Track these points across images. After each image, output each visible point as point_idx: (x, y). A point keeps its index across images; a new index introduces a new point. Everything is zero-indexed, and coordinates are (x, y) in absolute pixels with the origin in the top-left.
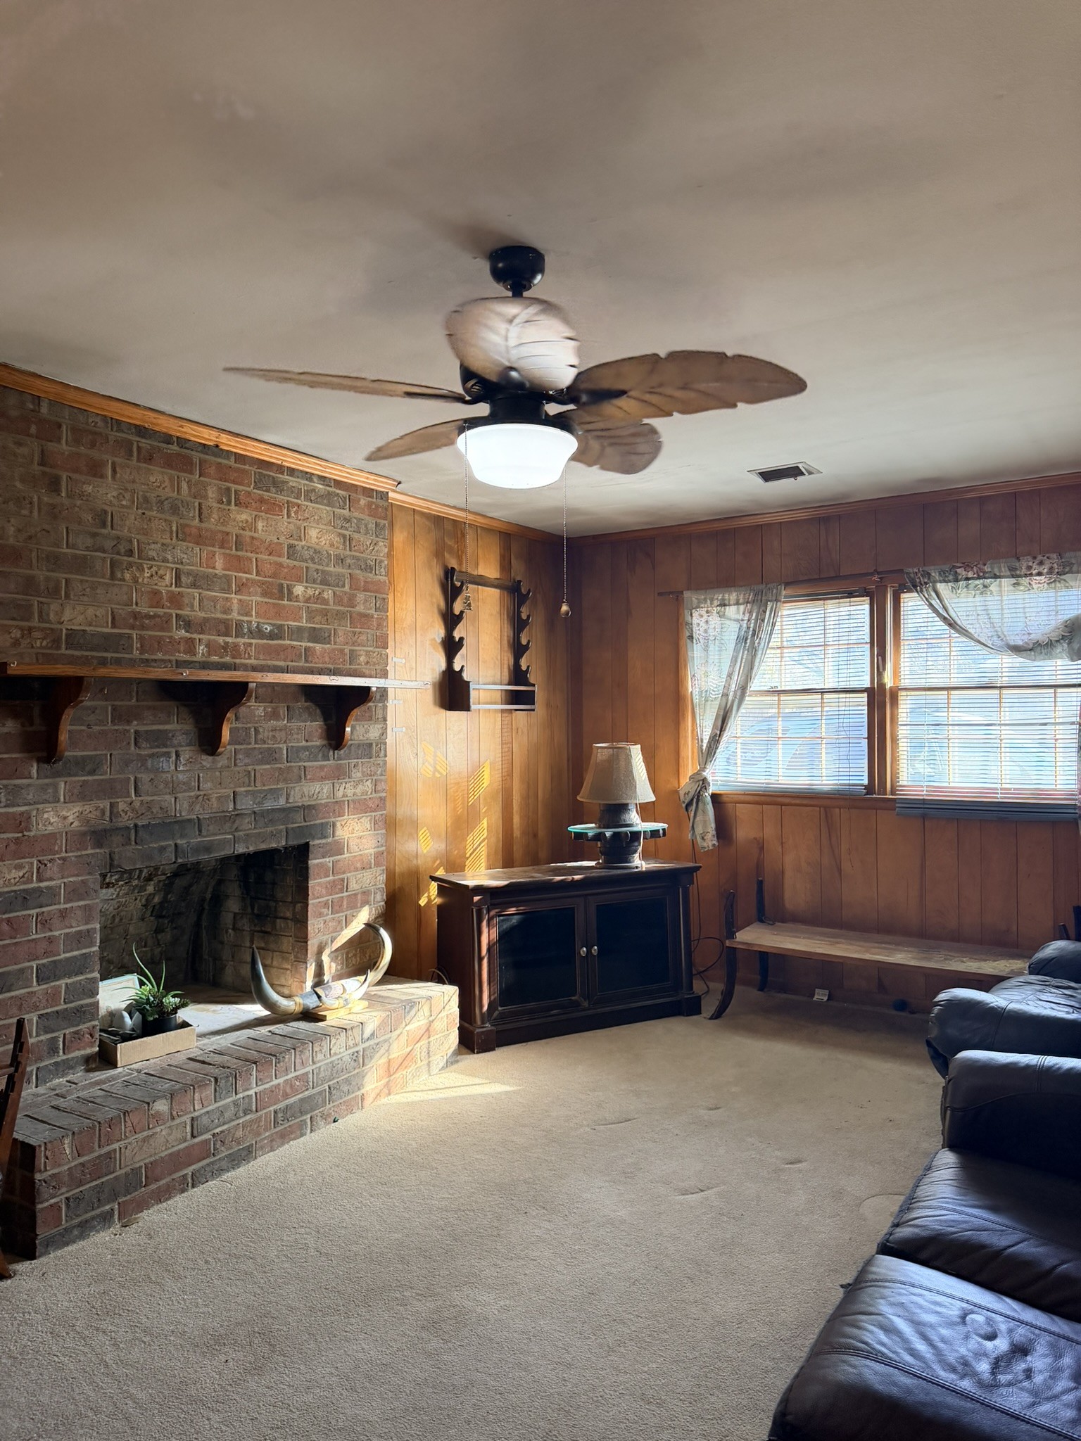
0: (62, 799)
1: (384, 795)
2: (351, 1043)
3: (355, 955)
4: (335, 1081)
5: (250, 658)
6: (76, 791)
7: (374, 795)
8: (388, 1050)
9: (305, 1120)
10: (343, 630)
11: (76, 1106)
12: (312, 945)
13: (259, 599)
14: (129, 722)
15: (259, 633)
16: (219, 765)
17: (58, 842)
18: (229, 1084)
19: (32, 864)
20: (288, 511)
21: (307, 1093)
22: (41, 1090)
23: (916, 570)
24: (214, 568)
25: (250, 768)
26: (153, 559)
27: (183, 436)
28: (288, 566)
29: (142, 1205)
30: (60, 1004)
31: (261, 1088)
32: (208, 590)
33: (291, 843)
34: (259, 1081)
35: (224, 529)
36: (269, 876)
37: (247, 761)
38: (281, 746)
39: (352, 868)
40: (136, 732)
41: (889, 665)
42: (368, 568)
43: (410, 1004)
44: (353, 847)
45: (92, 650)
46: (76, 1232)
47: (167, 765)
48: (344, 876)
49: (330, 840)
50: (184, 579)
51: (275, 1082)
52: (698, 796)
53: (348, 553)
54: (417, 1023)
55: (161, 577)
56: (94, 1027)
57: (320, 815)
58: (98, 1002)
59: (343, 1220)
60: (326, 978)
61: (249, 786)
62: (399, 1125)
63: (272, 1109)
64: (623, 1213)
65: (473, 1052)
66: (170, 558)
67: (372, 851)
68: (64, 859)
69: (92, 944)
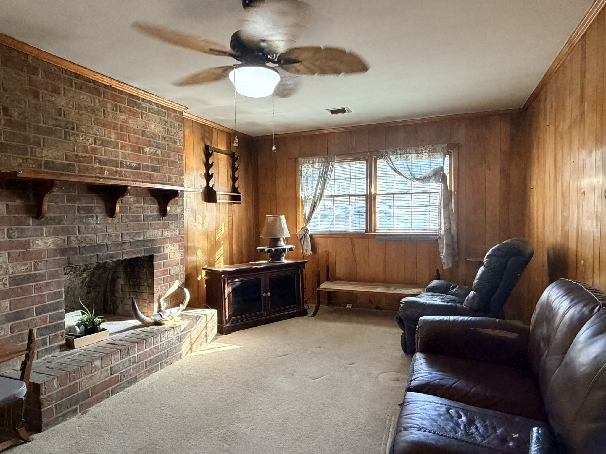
0: (45, 235)
1: (183, 235)
2: (176, 333)
3: (174, 300)
4: (170, 348)
5: (127, 177)
6: (51, 231)
7: (179, 236)
8: (190, 335)
9: (158, 365)
10: (166, 167)
11: (57, 366)
12: (156, 296)
13: (130, 152)
14: (75, 202)
15: (130, 167)
16: (115, 222)
17: (44, 253)
18: (126, 352)
19: (31, 263)
20: (142, 116)
21: (158, 354)
22: (39, 360)
23: (383, 151)
24: (110, 138)
25: (128, 223)
26: (83, 132)
27: (95, 80)
28: (142, 140)
29: (90, 405)
30: (47, 324)
31: (140, 353)
32: (108, 147)
33: (146, 255)
34: (139, 350)
35: (114, 121)
36: (136, 269)
37: (126, 220)
38: (141, 214)
39: (171, 265)
40: (78, 207)
41: (373, 186)
42: (175, 143)
43: (198, 317)
44: (171, 256)
45: (57, 170)
46: (60, 419)
47: (92, 221)
48: (168, 268)
49: (162, 254)
50: (97, 142)
51: (145, 350)
52: (305, 236)
53: (167, 135)
54: (201, 324)
55: (88, 140)
56: (63, 332)
57: (158, 244)
58: (64, 322)
59: (179, 402)
60: (162, 309)
61: (128, 231)
62: (197, 363)
63: (144, 361)
64: (292, 388)
65: (223, 335)
66: (91, 132)
67: (179, 258)
68: (47, 261)
69: (61, 297)
